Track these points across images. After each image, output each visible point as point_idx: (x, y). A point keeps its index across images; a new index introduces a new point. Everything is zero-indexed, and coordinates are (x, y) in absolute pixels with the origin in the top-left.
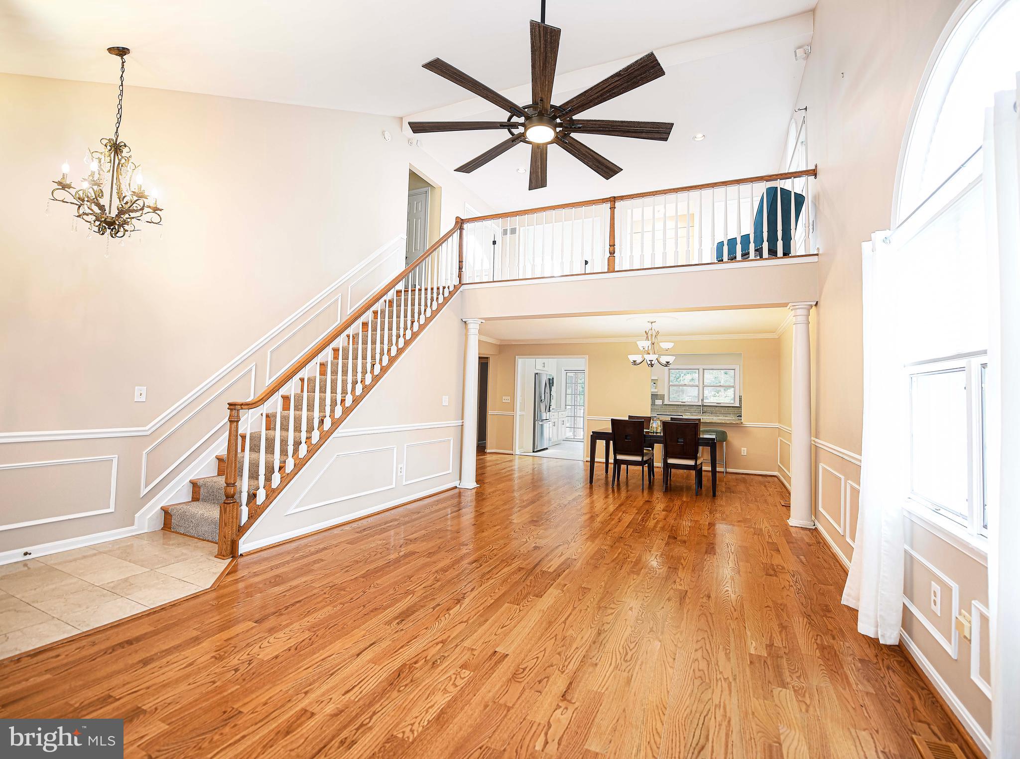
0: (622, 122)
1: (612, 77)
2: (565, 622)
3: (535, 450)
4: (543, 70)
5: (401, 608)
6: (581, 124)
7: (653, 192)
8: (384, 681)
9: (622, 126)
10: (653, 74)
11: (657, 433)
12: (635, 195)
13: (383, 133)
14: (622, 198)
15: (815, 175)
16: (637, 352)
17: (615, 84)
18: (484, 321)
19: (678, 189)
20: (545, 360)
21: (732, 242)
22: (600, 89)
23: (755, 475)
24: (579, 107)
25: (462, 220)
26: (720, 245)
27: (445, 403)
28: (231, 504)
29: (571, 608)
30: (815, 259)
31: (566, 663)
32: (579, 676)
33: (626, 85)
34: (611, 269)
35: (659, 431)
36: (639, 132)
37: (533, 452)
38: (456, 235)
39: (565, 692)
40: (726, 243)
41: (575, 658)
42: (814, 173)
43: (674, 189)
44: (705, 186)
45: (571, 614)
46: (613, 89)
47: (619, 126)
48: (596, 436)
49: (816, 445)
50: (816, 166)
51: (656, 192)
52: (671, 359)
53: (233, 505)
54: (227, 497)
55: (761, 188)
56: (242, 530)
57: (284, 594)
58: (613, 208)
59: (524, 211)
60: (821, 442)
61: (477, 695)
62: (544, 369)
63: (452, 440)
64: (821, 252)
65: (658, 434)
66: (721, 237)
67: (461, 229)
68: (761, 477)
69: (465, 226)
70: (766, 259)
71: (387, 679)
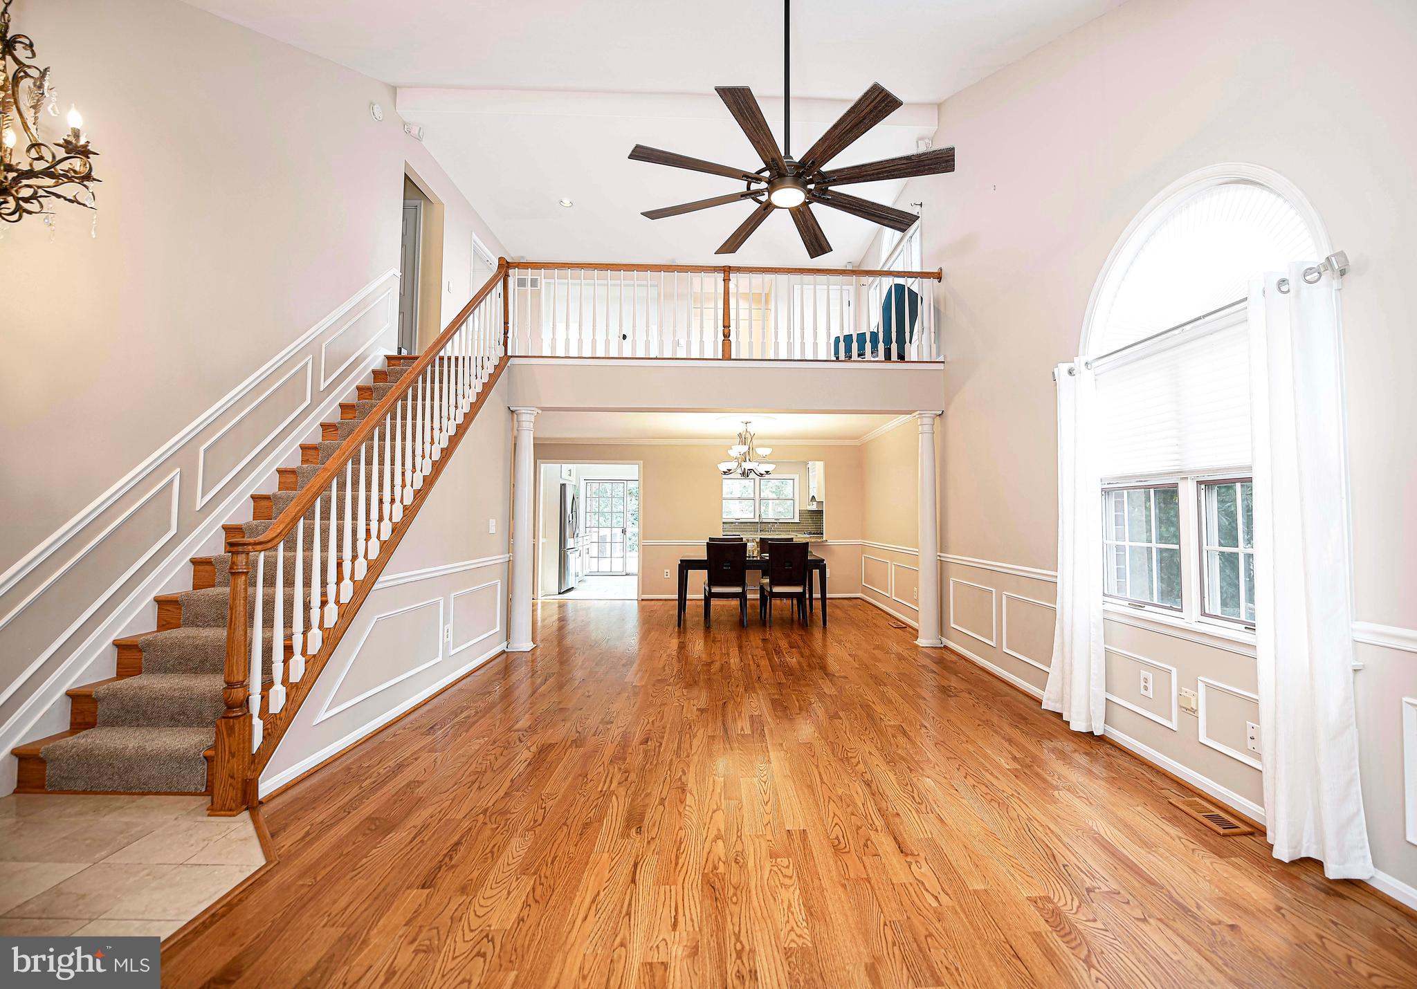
0: (873, 204)
1: (901, 159)
2: (822, 782)
3: (562, 591)
4: (844, 133)
5: (620, 814)
6: (830, 195)
7: (775, 269)
8: (703, 900)
9: (871, 208)
10: (943, 168)
11: (753, 557)
12: (755, 268)
13: (372, 104)
14: (739, 269)
15: (940, 279)
16: (731, 459)
17: (899, 166)
18: (540, 412)
19: (804, 269)
20: (570, 466)
21: (848, 339)
22: (880, 167)
23: (839, 598)
24: (845, 179)
25: (508, 263)
26: (837, 340)
27: (493, 530)
28: (242, 718)
29: (814, 768)
30: (941, 366)
31: (870, 821)
32: (894, 829)
33: (910, 170)
34: (727, 356)
35: (755, 554)
36: (883, 218)
37: (559, 593)
38: (500, 285)
39: (899, 848)
40: (842, 339)
41: (872, 814)
42: (938, 276)
43: (799, 269)
44: (833, 272)
45: (820, 773)
46: (894, 170)
47: (868, 207)
48: (686, 566)
49: (942, 559)
50: (941, 270)
51: (779, 269)
52: (770, 467)
53: (244, 719)
54: (230, 707)
55: (888, 283)
56: (259, 761)
57: (418, 839)
58: (726, 280)
59: (607, 264)
60: (950, 557)
61: (821, 878)
62: (570, 478)
63: (499, 584)
64: (948, 359)
65: (755, 559)
66: (835, 332)
67: (506, 276)
68: (846, 601)
69: (511, 272)
70: (894, 362)
71: (703, 896)
